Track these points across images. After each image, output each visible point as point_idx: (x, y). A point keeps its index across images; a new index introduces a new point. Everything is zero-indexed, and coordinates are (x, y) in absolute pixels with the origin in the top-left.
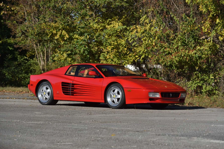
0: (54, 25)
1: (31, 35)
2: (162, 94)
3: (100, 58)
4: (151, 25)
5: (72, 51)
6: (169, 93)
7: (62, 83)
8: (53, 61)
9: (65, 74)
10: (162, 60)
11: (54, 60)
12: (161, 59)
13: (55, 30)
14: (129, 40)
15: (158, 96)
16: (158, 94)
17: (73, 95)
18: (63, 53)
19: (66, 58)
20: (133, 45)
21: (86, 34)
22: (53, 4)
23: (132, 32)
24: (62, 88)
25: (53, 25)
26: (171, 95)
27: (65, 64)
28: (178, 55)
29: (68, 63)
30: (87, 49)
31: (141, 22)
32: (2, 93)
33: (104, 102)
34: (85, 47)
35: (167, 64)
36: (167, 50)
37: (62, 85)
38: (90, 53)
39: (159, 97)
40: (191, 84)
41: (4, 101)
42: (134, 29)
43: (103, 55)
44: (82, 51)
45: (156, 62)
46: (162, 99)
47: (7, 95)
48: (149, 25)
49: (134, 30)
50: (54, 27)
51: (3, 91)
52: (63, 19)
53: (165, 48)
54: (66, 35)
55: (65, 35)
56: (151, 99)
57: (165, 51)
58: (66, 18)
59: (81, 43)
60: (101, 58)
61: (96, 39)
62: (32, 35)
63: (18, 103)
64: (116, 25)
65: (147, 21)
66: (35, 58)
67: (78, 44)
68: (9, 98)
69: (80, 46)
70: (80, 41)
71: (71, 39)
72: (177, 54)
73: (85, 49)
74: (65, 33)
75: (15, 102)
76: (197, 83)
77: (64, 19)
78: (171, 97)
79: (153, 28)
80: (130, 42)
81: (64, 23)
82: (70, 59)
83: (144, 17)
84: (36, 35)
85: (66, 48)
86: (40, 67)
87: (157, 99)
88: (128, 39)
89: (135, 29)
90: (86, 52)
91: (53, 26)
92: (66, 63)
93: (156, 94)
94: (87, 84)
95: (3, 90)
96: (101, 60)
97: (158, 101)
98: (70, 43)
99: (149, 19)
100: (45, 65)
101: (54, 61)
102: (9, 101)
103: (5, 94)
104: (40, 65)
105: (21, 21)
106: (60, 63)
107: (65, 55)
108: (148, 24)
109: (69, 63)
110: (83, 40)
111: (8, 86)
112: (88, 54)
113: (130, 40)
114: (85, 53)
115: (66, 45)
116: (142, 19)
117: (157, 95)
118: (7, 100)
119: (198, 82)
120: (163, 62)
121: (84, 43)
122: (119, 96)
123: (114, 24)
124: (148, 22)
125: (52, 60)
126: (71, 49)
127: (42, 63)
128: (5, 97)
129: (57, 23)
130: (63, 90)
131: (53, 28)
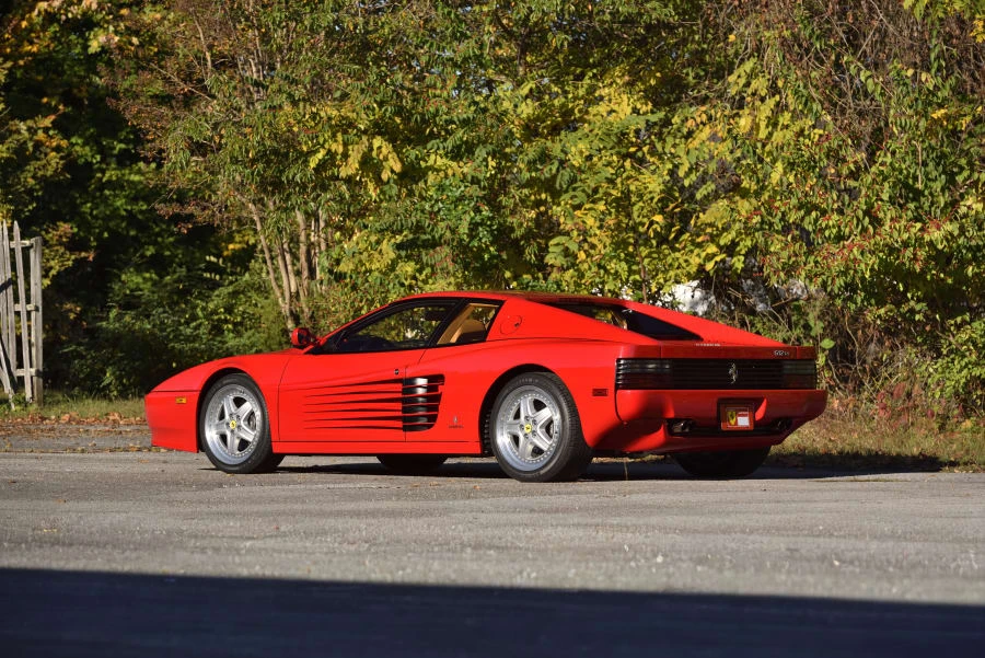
0: (334, 113)
1: (232, 163)
3: (546, 261)
4: (777, 104)
5: (418, 228)
8: (332, 278)
10: (808, 267)
11: (340, 273)
12: (805, 264)
13: (340, 137)
14: (681, 173)
18: (378, 242)
19: (393, 261)
20: (699, 196)
21: (481, 152)
22: (331, 17)
23: (690, 140)
25: (329, 113)
27: (388, 291)
28: (875, 244)
29: (402, 285)
30: (489, 218)
31: (732, 91)
32: (107, 428)
34: (477, 210)
35: (829, 283)
36: (831, 223)
38: (502, 236)
40: (943, 372)
41: (120, 461)
42: (702, 123)
43: (558, 244)
44: (464, 229)
45: (782, 274)
47: (130, 435)
48: (771, 103)
49: (701, 126)
50: (333, 122)
51: (111, 418)
52: (377, 84)
53: (824, 213)
54: (391, 160)
55: (386, 159)
57: (824, 225)
58: (388, 80)
59: (458, 194)
60: (549, 259)
61: (526, 175)
62: (235, 161)
63: (177, 466)
64: (619, 104)
65: (760, 84)
66: (256, 261)
67: (444, 197)
68: (139, 450)
69: (456, 207)
70: (457, 182)
71: (411, 174)
72: (872, 242)
73: (478, 219)
74: (385, 151)
75: (164, 466)
76: (967, 365)
77: (381, 84)
79: (785, 118)
80: (687, 183)
81: (381, 104)
82: (410, 268)
83: (749, 66)
84: (254, 161)
85: (392, 219)
86: (277, 304)
88: (676, 166)
89: (704, 124)
90: (482, 231)
91: (330, 119)
92: (392, 284)
95: (107, 414)
96: (552, 266)
98: (411, 194)
99: (768, 77)
100: (301, 294)
101: (340, 277)
102: (140, 461)
103: (121, 433)
104: (279, 294)
105: (185, 94)
106: (367, 285)
107: (388, 250)
108: (763, 100)
109: (407, 283)
110: (469, 178)
111: (134, 394)
112: (492, 243)
113: (687, 174)
114: (481, 239)
115: (392, 205)
116: (739, 77)
118: (130, 455)
119: (970, 362)
120: (816, 275)
121: (474, 190)
123: (614, 101)
124: (763, 93)
125: (331, 272)
126: (414, 221)
127: (291, 283)
128: (121, 443)
129: (347, 103)
131: (331, 126)
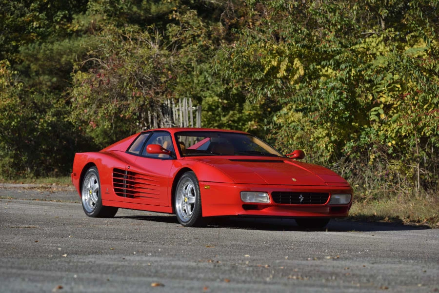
2: (275, 196)
6: (296, 195)
7: (115, 170)
9: (127, 151)
15: (266, 199)
16: (265, 195)
17: (132, 197)
24: (115, 180)
26: (301, 198)
30: (346, 98)
33: (171, 212)
34: (341, 94)
37: (115, 175)
39: (269, 202)
46: (276, 206)
56: (247, 206)
78: (302, 203)
87: (265, 206)
93: (260, 195)
94: (150, 174)
97: (265, 212)
112: (346, 110)
117: (263, 197)
122: (193, 200)
130: (115, 185)
